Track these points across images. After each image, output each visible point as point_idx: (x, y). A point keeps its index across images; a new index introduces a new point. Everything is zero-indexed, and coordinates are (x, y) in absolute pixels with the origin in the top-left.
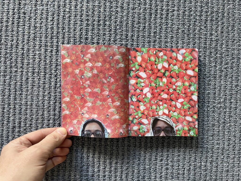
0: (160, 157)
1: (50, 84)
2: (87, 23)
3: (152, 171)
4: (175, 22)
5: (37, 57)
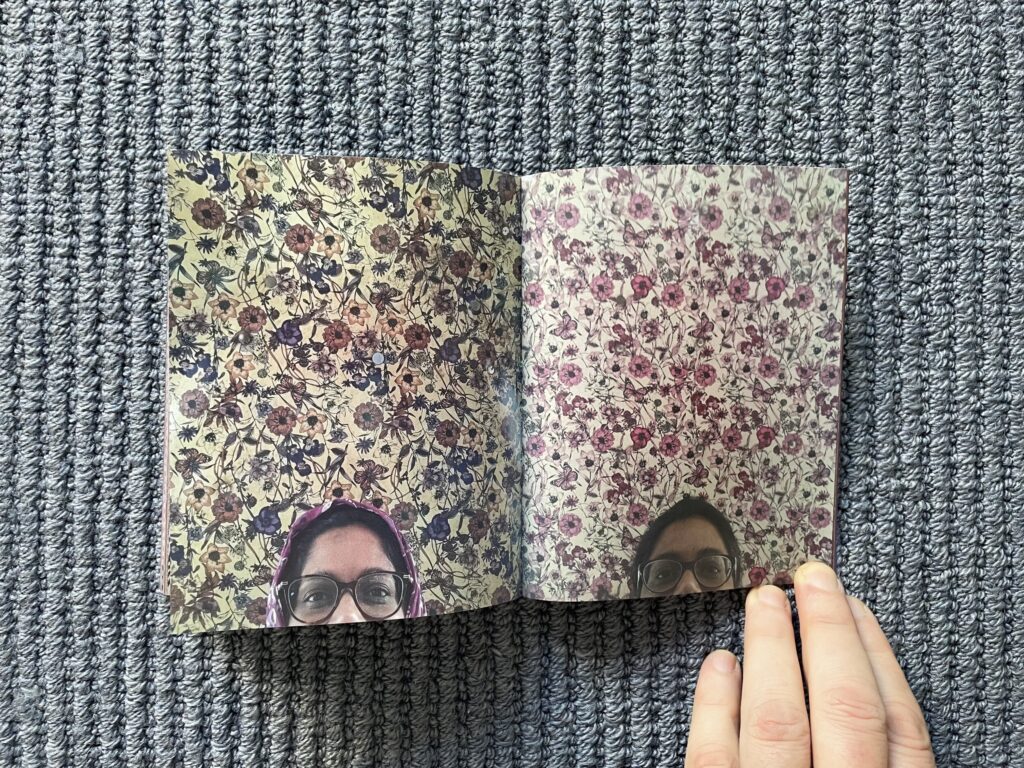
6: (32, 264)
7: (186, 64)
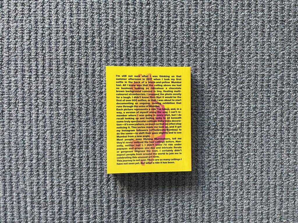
0: (168, 197)
1: (31, 117)
2: (71, 41)
3: (159, 213)
4: (178, 36)
5: (12, 84)
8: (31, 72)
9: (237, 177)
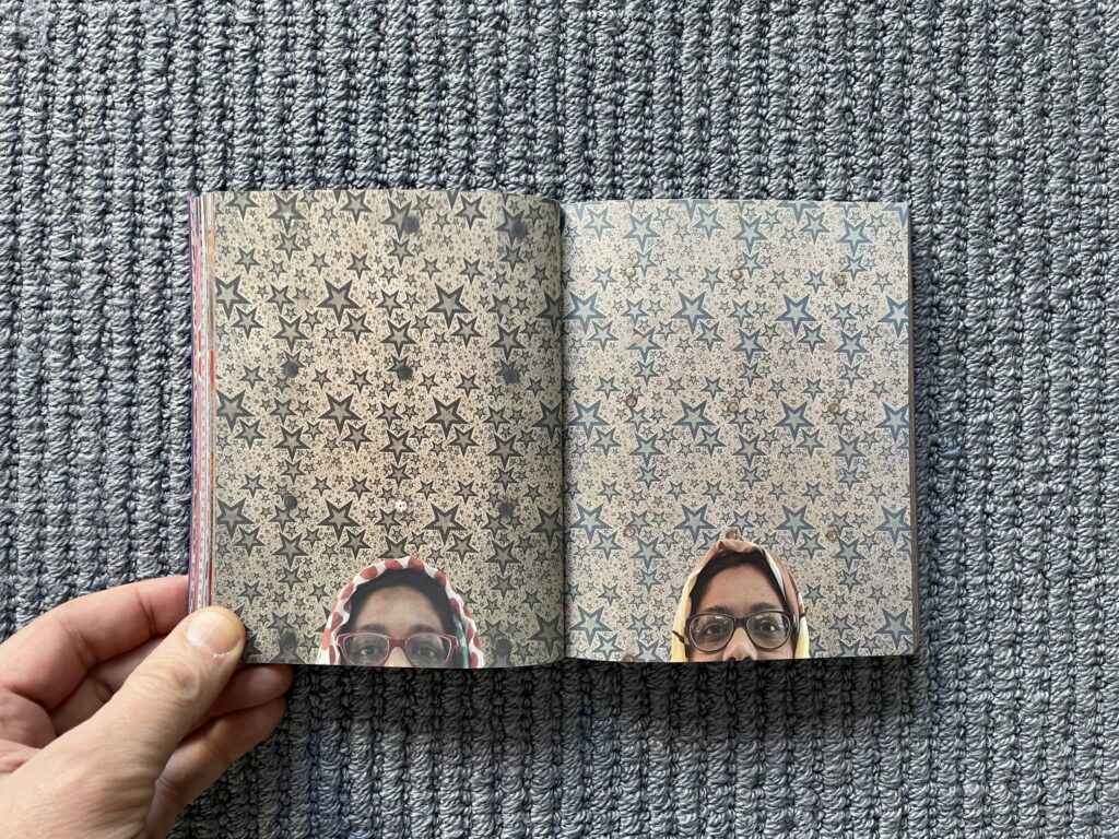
0: (751, 765)
1: (163, 405)
2: (346, 83)
4: (802, 67)
5: (87, 263)
6: (121, 245)
7: (290, 29)
8: (167, 211)
9: (1050, 679)
